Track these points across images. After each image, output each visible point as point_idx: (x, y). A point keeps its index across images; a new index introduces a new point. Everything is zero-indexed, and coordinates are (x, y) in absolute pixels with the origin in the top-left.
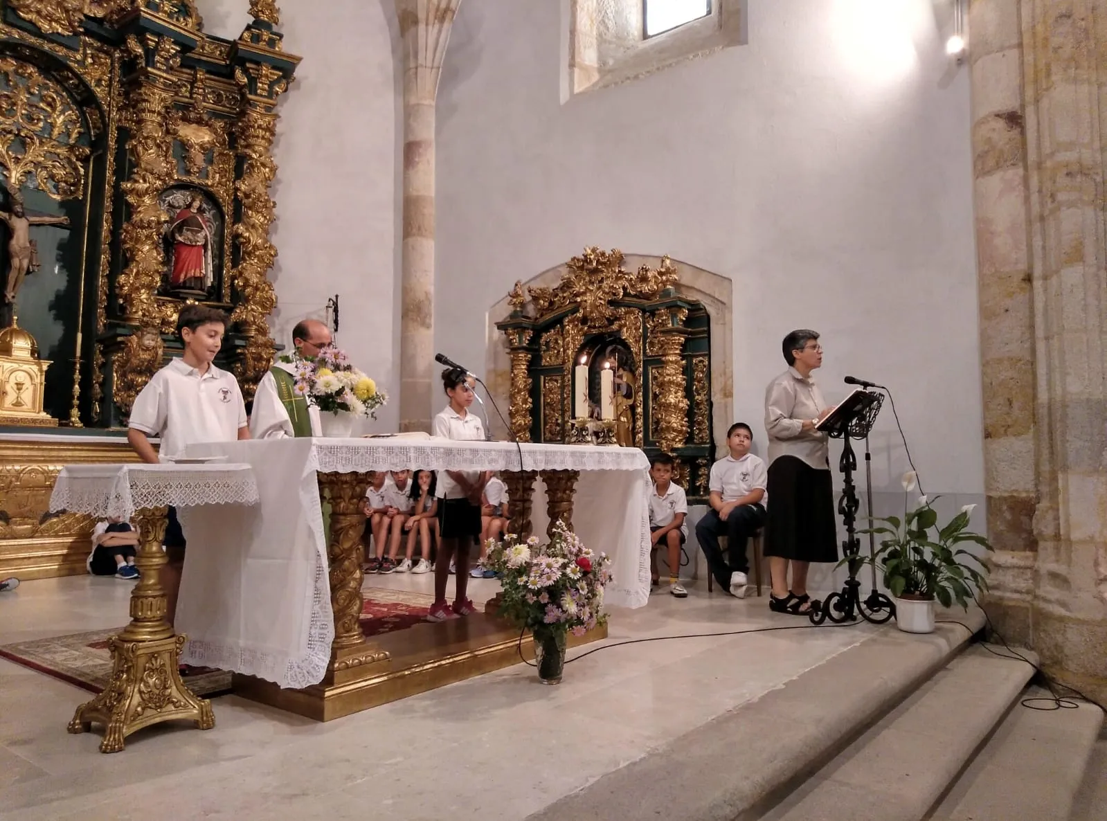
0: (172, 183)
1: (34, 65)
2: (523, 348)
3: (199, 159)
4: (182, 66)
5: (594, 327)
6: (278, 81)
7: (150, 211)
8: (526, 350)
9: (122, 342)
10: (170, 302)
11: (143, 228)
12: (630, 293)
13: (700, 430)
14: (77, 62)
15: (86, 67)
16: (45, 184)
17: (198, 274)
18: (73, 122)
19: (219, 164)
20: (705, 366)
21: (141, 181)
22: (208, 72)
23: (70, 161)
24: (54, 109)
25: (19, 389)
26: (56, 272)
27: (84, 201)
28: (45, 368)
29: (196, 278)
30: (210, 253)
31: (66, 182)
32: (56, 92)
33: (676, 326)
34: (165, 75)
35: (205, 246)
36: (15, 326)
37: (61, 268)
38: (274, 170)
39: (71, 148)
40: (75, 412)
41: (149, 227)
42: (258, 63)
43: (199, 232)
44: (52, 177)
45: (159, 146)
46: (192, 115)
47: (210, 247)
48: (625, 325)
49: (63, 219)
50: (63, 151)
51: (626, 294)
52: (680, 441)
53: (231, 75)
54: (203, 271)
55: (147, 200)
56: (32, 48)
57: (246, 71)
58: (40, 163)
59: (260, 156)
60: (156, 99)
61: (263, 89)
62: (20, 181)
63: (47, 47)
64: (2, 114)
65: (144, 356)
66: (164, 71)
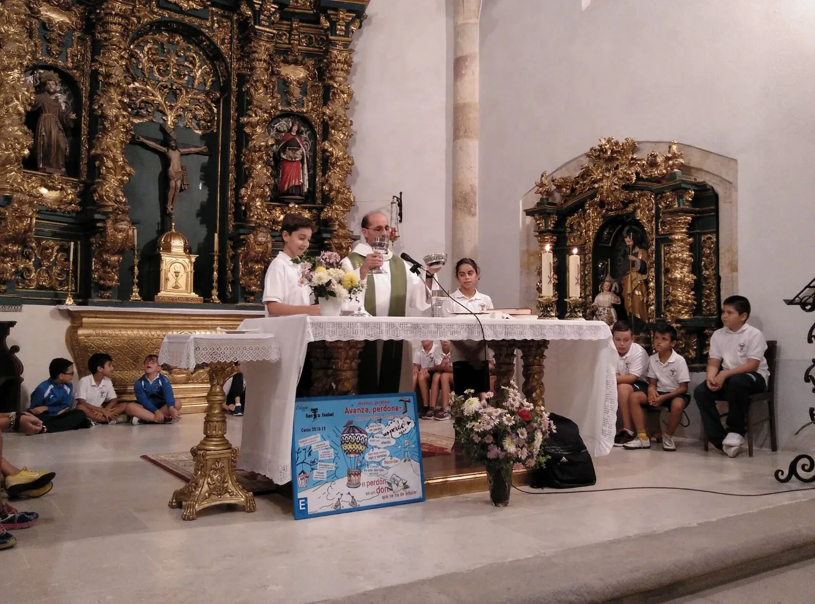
0: (278, 113)
1: (180, 34)
2: (549, 231)
3: (296, 91)
4: (281, 19)
5: (612, 210)
6: (353, 21)
7: (261, 138)
8: (552, 232)
9: (244, 239)
10: (278, 206)
11: (255, 152)
12: (642, 178)
13: (709, 303)
14: (208, 28)
15: (213, 31)
16: (191, 123)
17: (297, 184)
18: (208, 74)
19: (311, 94)
20: (712, 242)
21: (254, 115)
22: (301, 21)
23: (207, 105)
24: (194, 65)
25: (177, 276)
26: (200, 188)
27: (217, 134)
28: (193, 260)
29: (296, 186)
30: (306, 166)
31: (204, 120)
32: (196, 53)
33: (682, 207)
34: (268, 30)
35: (302, 161)
36: (173, 230)
37: (204, 185)
38: (350, 95)
39: (207, 94)
40: (215, 292)
41: (260, 150)
42: (336, 10)
43: (298, 150)
44: (195, 117)
45: (266, 87)
46: (290, 58)
47: (305, 161)
48: (639, 207)
49: (203, 148)
50: (202, 97)
51: (639, 178)
52: (686, 313)
53: (318, 22)
54: (301, 181)
55: (259, 130)
56: (177, 22)
57: (328, 18)
58: (186, 107)
59: (340, 85)
60: (262, 50)
61: (341, 30)
62: (174, 123)
63: (187, 20)
64: (160, 74)
65: (259, 249)
66: (268, 27)
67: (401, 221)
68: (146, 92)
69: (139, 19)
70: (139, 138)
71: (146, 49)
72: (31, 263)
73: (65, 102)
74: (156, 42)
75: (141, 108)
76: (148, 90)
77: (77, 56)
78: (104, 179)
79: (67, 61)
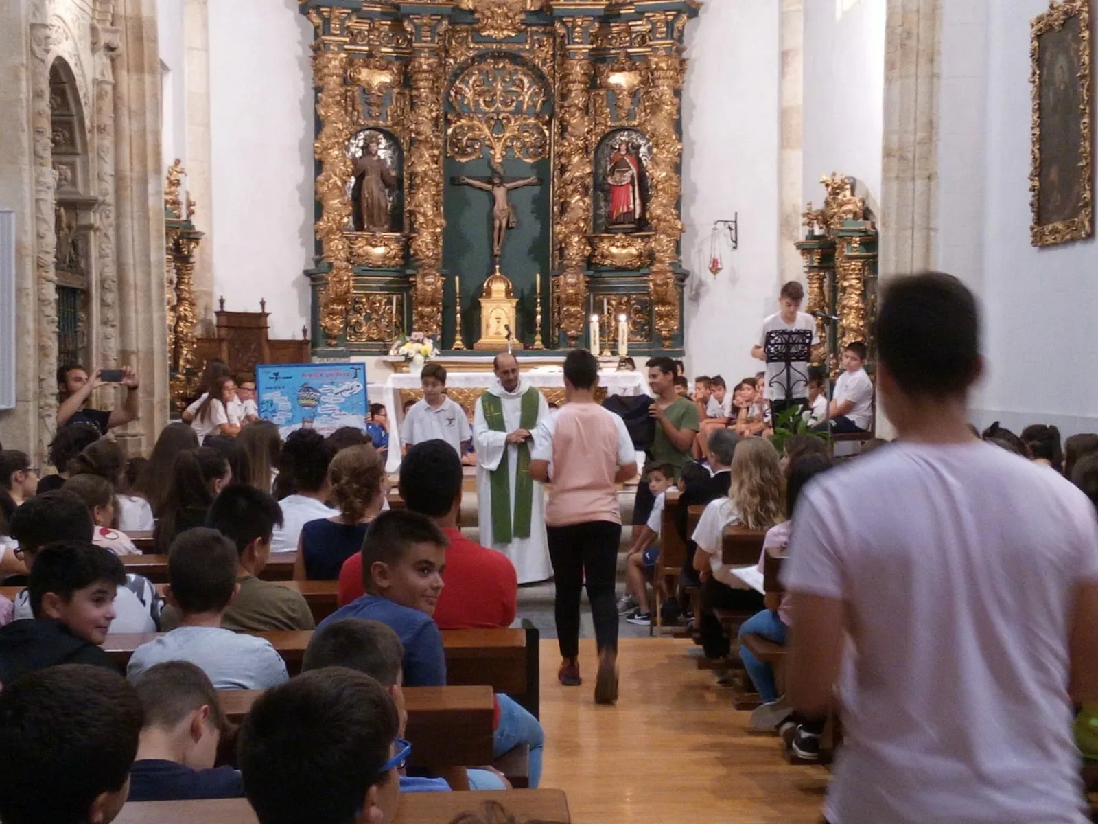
0: (608, 130)
1: (503, 60)
3: (627, 103)
6: (677, 18)
7: (577, 168)
8: (819, 268)
10: (606, 238)
11: (568, 184)
14: (528, 50)
15: (535, 51)
16: (520, 152)
17: (625, 210)
18: (537, 95)
21: (567, 144)
23: (538, 128)
24: (522, 88)
25: (498, 322)
27: (550, 157)
28: (514, 304)
29: (625, 214)
30: (636, 189)
31: (535, 146)
32: (524, 74)
33: (850, 253)
34: (581, 46)
35: (632, 183)
36: (497, 274)
39: (537, 116)
40: (538, 337)
42: (653, 11)
43: (627, 171)
44: (524, 145)
45: (581, 109)
46: (616, 66)
47: (636, 183)
49: (533, 178)
50: (532, 121)
54: (632, 206)
56: (496, 51)
57: (648, 19)
58: (515, 136)
60: (576, 70)
61: (661, 33)
62: (503, 156)
63: (504, 47)
64: (486, 106)
65: (571, 291)
66: (581, 43)
67: (735, 248)
68: (471, 128)
69: (455, 58)
70: (463, 180)
71: (471, 82)
72: (362, 318)
73: (390, 157)
74: (480, 71)
75: (467, 146)
76: (474, 125)
77: (396, 112)
78: (418, 232)
79: (387, 119)
